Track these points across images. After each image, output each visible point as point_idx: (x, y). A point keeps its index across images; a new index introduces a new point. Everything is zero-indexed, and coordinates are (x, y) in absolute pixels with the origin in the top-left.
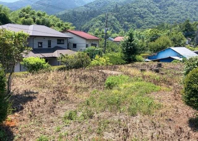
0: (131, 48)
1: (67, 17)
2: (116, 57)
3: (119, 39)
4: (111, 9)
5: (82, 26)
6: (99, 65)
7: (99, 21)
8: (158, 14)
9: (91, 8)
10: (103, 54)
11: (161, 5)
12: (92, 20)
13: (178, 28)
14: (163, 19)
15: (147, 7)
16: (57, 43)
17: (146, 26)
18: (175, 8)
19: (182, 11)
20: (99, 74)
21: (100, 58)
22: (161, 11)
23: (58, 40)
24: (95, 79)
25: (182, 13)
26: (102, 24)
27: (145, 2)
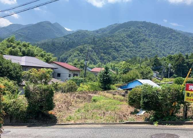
0: (106, 78)
3: (96, 69)
4: (89, 41)
5: (60, 55)
7: (78, 52)
8: (131, 48)
9: (70, 39)
11: (134, 40)
13: (148, 62)
14: (136, 53)
15: (122, 42)
17: (120, 58)
18: (147, 43)
19: (153, 46)
22: (134, 46)
25: (153, 48)
26: (80, 54)
27: (120, 36)
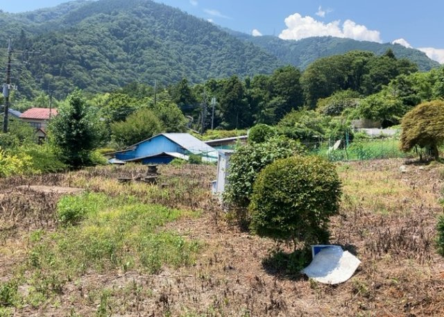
8: (122, 63)
11: (128, 44)
13: (166, 94)
14: (133, 74)
15: (97, 45)
17: (97, 86)
18: (157, 52)
19: (170, 61)
22: (129, 57)
25: (171, 64)
27: (92, 32)
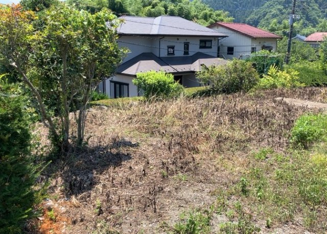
1: (221, 2)
2: (313, 72)
3: (317, 36)
5: (246, 17)
6: (276, 87)
7: (279, 7)
10: (285, 65)
12: (266, 5)
16: (199, 46)
20: (275, 108)
21: (278, 72)
23: (201, 41)
24: (265, 120)
26: (284, 11)
